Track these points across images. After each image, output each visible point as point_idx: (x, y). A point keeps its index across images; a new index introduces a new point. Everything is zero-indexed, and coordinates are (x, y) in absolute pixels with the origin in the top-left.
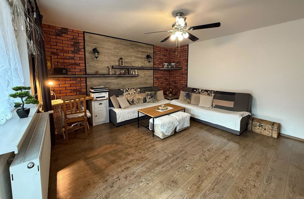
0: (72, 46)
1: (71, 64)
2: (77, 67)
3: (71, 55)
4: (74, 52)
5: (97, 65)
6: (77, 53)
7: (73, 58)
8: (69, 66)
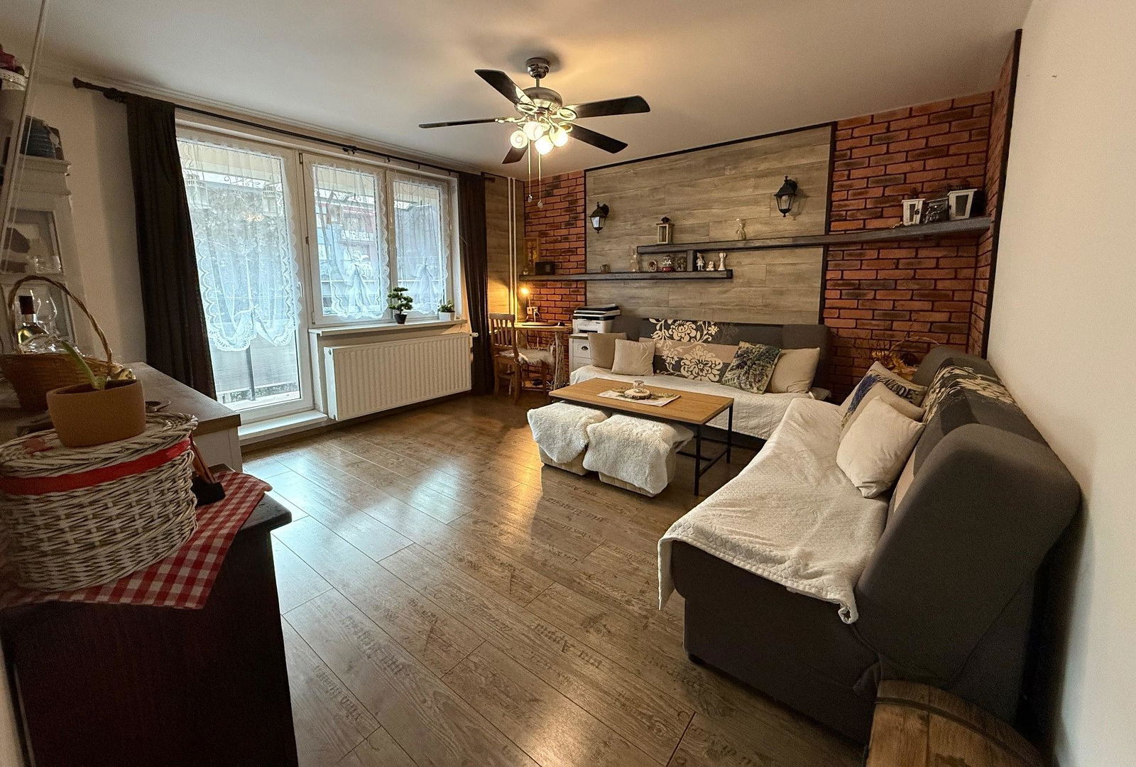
0: (566, 211)
1: (563, 252)
2: (573, 258)
3: (564, 232)
4: (569, 225)
5: (607, 247)
6: (572, 224)
7: (566, 239)
8: (561, 257)
